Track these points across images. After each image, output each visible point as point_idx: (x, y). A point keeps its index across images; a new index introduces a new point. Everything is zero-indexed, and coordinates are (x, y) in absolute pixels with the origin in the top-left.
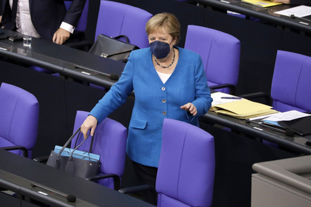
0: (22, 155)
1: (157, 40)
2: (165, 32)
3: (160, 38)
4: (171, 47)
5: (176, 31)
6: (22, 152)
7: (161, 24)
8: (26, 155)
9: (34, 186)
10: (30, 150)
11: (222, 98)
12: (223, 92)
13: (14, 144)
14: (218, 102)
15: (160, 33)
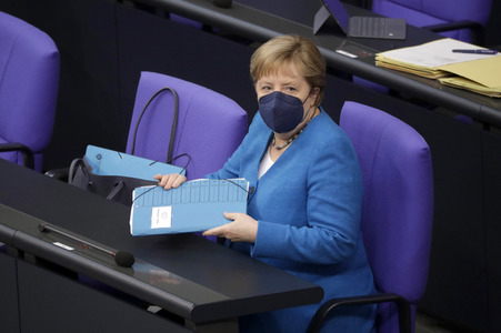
0: (21, 163)
1: (277, 89)
2: (295, 73)
3: (284, 85)
4: (306, 107)
5: (318, 73)
6: (21, 157)
7: (287, 55)
8: (30, 164)
9: (45, 231)
10: (38, 152)
11: (454, 51)
12: (456, 38)
13: (4, 138)
14: (446, 60)
15: (285, 74)
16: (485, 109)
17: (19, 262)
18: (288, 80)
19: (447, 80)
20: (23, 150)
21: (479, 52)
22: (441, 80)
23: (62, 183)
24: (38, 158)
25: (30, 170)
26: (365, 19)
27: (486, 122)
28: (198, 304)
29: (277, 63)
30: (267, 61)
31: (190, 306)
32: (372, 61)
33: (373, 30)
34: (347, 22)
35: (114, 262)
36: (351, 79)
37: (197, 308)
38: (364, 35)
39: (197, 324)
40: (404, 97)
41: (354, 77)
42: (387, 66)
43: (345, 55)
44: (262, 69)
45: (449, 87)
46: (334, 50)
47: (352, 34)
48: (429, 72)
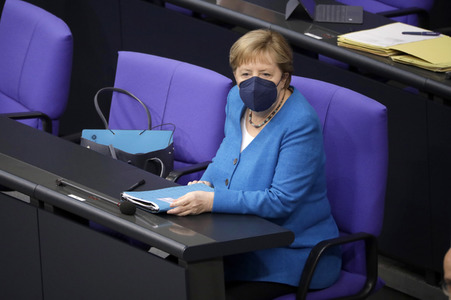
0: (41, 128)
1: (255, 74)
2: (270, 60)
3: (260, 71)
6: (42, 123)
7: (262, 46)
8: (49, 129)
9: (61, 185)
10: (55, 119)
11: (404, 33)
12: (406, 22)
13: (27, 108)
14: (397, 40)
15: (262, 61)
16: (429, 82)
17: (40, 211)
18: (264, 67)
19: (398, 58)
20: (43, 117)
21: (424, 34)
22: (393, 57)
23: (76, 145)
24: (55, 124)
25: (49, 134)
26: (328, 6)
27: (431, 93)
28: (189, 245)
29: (255, 53)
30: (247, 51)
31: (182, 248)
32: (334, 42)
33: (335, 16)
34: (314, 10)
35: (119, 211)
36: (317, 57)
37: (189, 250)
38: (328, 20)
39: (189, 263)
40: (361, 73)
41: (320, 56)
42: (347, 46)
43: (312, 37)
44: (242, 58)
45: (399, 64)
46: (302, 33)
47: (318, 19)
48: (383, 51)
